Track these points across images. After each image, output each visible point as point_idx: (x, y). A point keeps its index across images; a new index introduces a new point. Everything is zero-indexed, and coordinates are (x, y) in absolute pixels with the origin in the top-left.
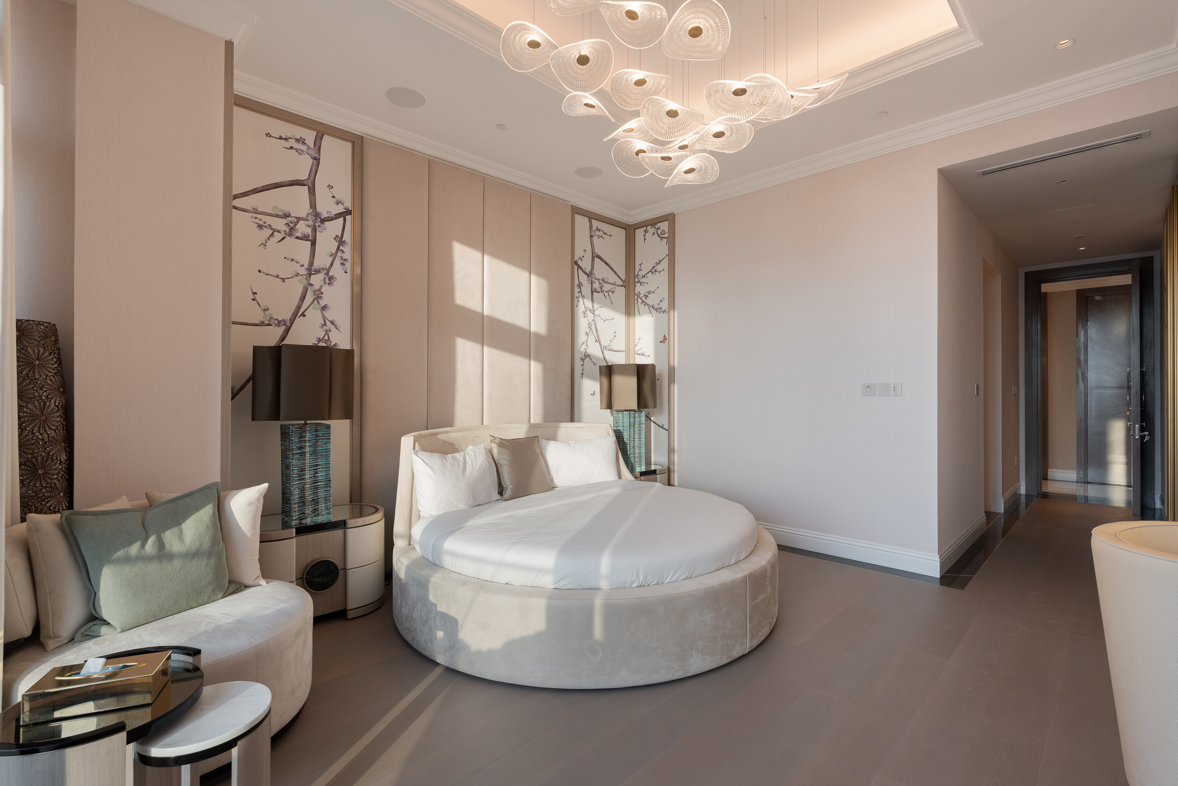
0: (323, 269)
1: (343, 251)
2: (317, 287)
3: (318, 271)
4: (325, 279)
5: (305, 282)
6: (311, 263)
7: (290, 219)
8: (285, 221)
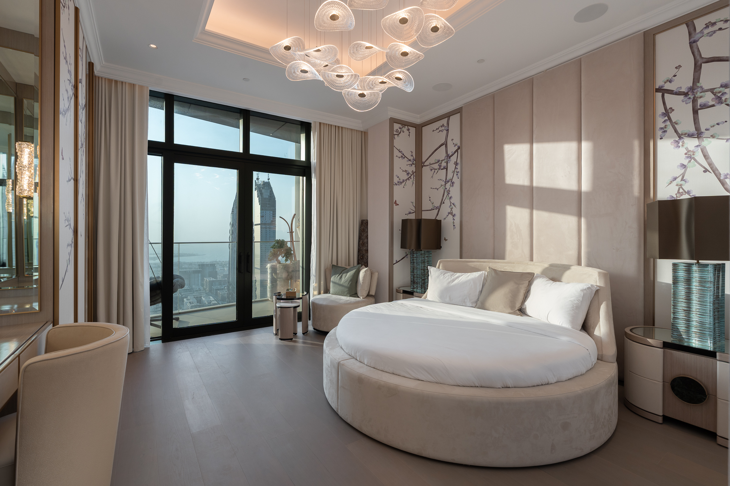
0: (450, 180)
1: (457, 168)
2: (448, 189)
3: (448, 182)
4: (451, 184)
5: (444, 188)
6: (446, 179)
7: (440, 162)
8: (438, 164)
